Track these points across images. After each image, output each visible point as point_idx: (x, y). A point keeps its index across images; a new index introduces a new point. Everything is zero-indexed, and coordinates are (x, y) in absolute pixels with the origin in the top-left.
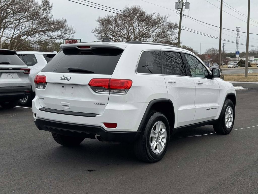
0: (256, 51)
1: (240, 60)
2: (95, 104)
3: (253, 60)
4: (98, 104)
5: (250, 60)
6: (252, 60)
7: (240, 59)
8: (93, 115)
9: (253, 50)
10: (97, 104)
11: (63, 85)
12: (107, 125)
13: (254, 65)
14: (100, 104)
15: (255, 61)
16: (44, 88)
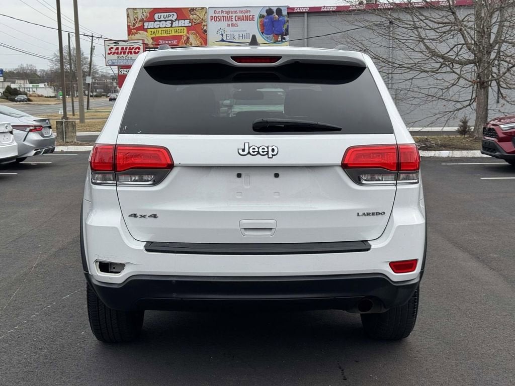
0: (28, 69)
1: (6, 86)
2: (358, 215)
3: (29, 88)
4: (368, 214)
5: (25, 88)
6: (27, 88)
7: (6, 84)
8: (362, 246)
9: (22, 67)
10: (364, 214)
11: (239, 171)
12: (398, 266)
13: (35, 96)
14: (373, 214)
15: (34, 89)
16: (155, 183)
